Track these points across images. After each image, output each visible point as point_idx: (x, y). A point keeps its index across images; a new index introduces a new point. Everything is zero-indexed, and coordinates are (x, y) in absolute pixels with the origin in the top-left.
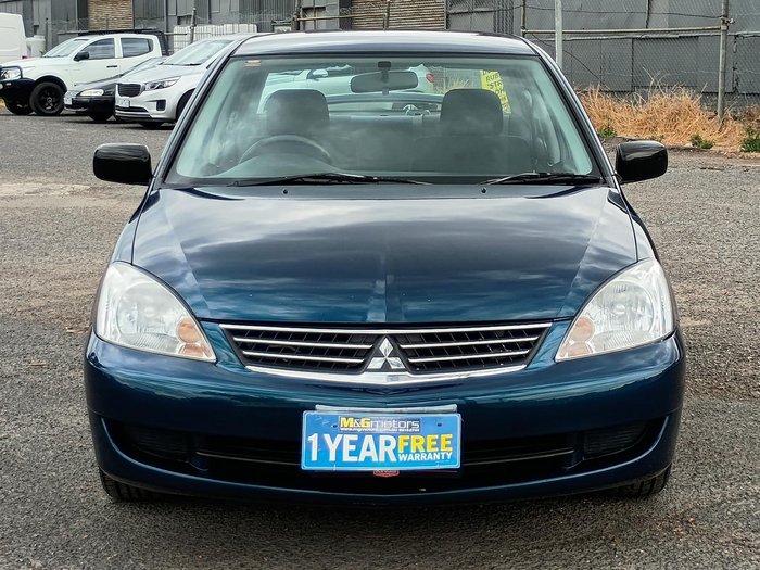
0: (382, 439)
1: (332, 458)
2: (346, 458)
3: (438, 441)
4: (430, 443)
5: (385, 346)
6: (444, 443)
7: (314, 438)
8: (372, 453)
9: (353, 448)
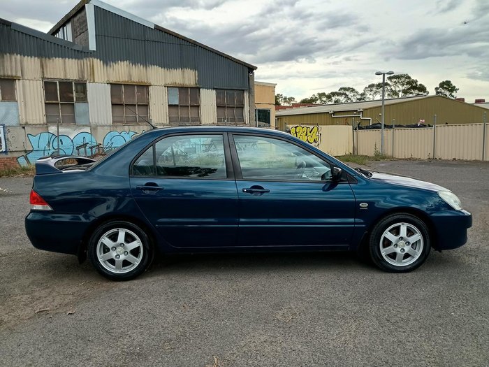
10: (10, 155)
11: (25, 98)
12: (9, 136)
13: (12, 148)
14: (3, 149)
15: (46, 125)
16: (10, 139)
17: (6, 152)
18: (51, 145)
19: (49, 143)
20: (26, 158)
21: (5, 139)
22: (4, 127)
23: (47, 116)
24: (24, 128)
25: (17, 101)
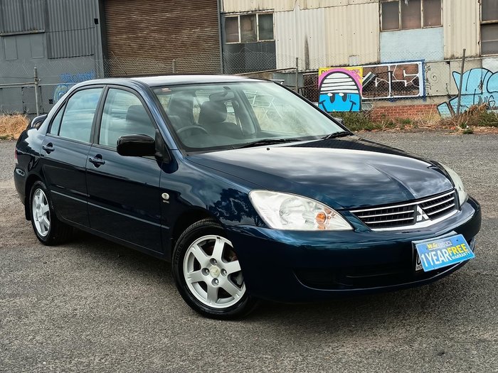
0: (443, 251)
1: (432, 264)
2: (437, 263)
3: (461, 247)
4: (459, 249)
5: (419, 209)
6: (464, 248)
7: (423, 256)
8: (443, 258)
9: (436, 257)
10: (429, 101)
11: (452, 20)
12: (428, 75)
13: (432, 93)
14: (421, 94)
15: (480, 57)
16: (429, 79)
17: (424, 97)
18: (484, 86)
19: (482, 84)
20: (449, 105)
21: (424, 79)
22: (423, 63)
23: (483, 43)
24: (449, 63)
25: (442, 26)
